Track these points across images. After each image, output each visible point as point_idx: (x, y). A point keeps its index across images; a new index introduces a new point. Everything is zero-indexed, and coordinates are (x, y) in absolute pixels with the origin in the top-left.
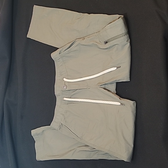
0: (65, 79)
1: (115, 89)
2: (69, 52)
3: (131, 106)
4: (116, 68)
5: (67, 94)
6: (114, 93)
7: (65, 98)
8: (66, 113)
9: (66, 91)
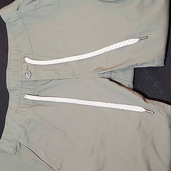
0: (27, 60)
1: (132, 81)
2: (37, 7)
3: (167, 115)
4: (138, 40)
5: (30, 88)
6: (130, 89)
7: (27, 95)
8: (29, 122)
9: (30, 83)
